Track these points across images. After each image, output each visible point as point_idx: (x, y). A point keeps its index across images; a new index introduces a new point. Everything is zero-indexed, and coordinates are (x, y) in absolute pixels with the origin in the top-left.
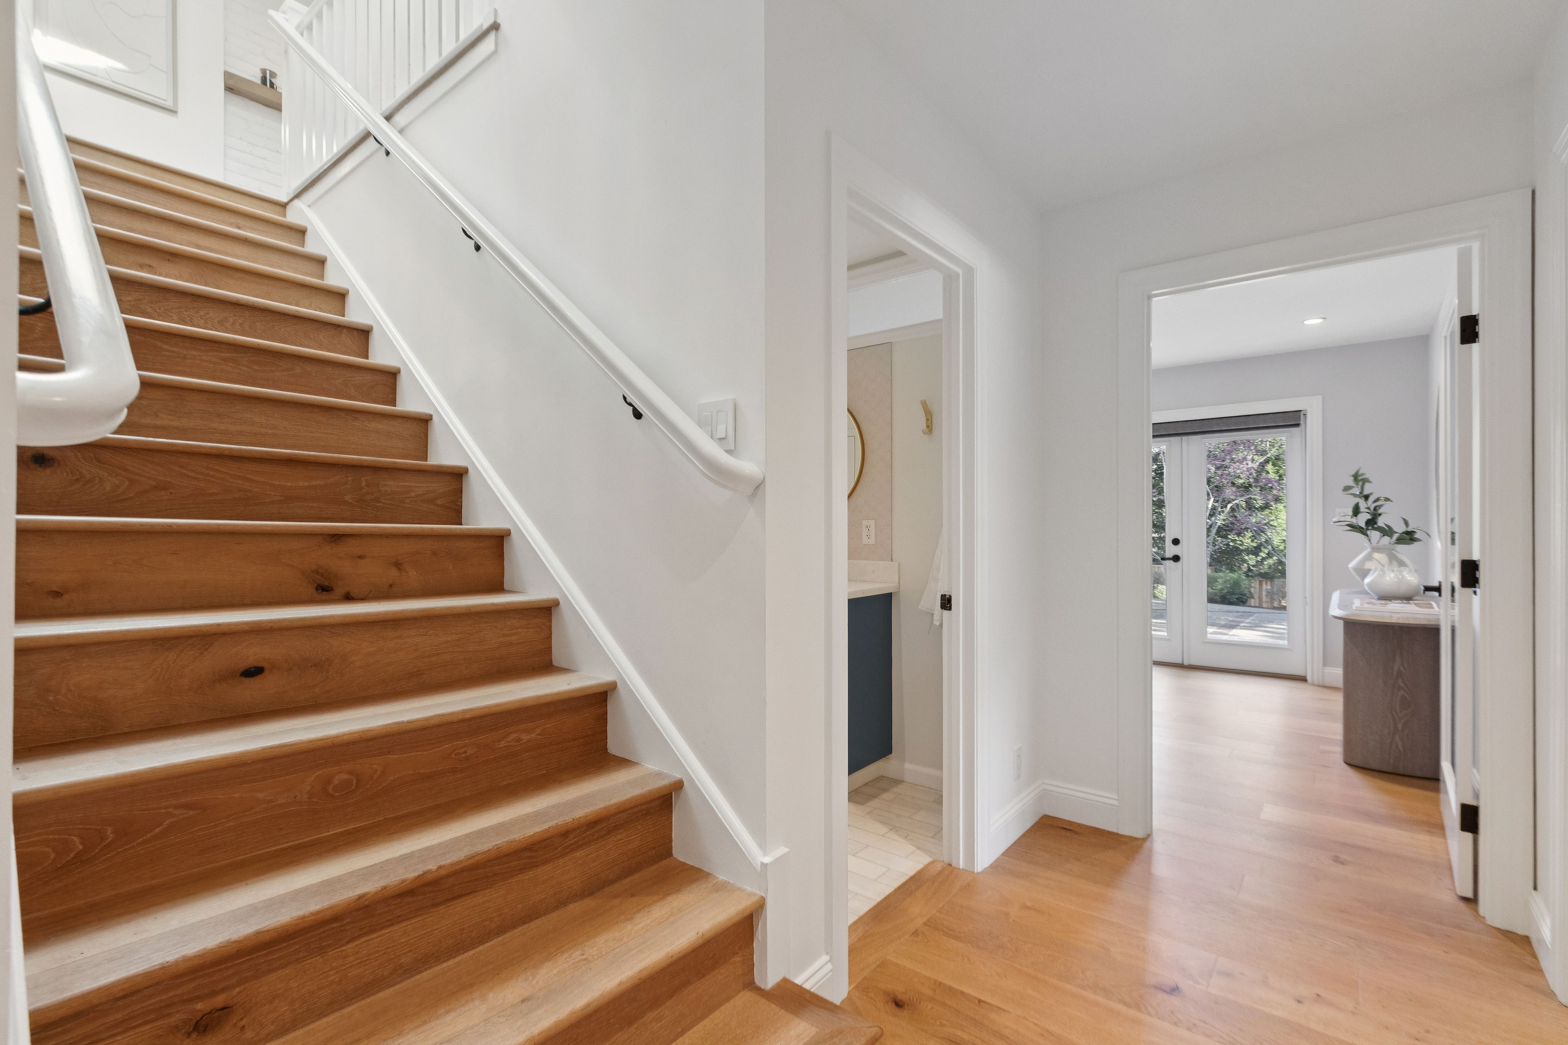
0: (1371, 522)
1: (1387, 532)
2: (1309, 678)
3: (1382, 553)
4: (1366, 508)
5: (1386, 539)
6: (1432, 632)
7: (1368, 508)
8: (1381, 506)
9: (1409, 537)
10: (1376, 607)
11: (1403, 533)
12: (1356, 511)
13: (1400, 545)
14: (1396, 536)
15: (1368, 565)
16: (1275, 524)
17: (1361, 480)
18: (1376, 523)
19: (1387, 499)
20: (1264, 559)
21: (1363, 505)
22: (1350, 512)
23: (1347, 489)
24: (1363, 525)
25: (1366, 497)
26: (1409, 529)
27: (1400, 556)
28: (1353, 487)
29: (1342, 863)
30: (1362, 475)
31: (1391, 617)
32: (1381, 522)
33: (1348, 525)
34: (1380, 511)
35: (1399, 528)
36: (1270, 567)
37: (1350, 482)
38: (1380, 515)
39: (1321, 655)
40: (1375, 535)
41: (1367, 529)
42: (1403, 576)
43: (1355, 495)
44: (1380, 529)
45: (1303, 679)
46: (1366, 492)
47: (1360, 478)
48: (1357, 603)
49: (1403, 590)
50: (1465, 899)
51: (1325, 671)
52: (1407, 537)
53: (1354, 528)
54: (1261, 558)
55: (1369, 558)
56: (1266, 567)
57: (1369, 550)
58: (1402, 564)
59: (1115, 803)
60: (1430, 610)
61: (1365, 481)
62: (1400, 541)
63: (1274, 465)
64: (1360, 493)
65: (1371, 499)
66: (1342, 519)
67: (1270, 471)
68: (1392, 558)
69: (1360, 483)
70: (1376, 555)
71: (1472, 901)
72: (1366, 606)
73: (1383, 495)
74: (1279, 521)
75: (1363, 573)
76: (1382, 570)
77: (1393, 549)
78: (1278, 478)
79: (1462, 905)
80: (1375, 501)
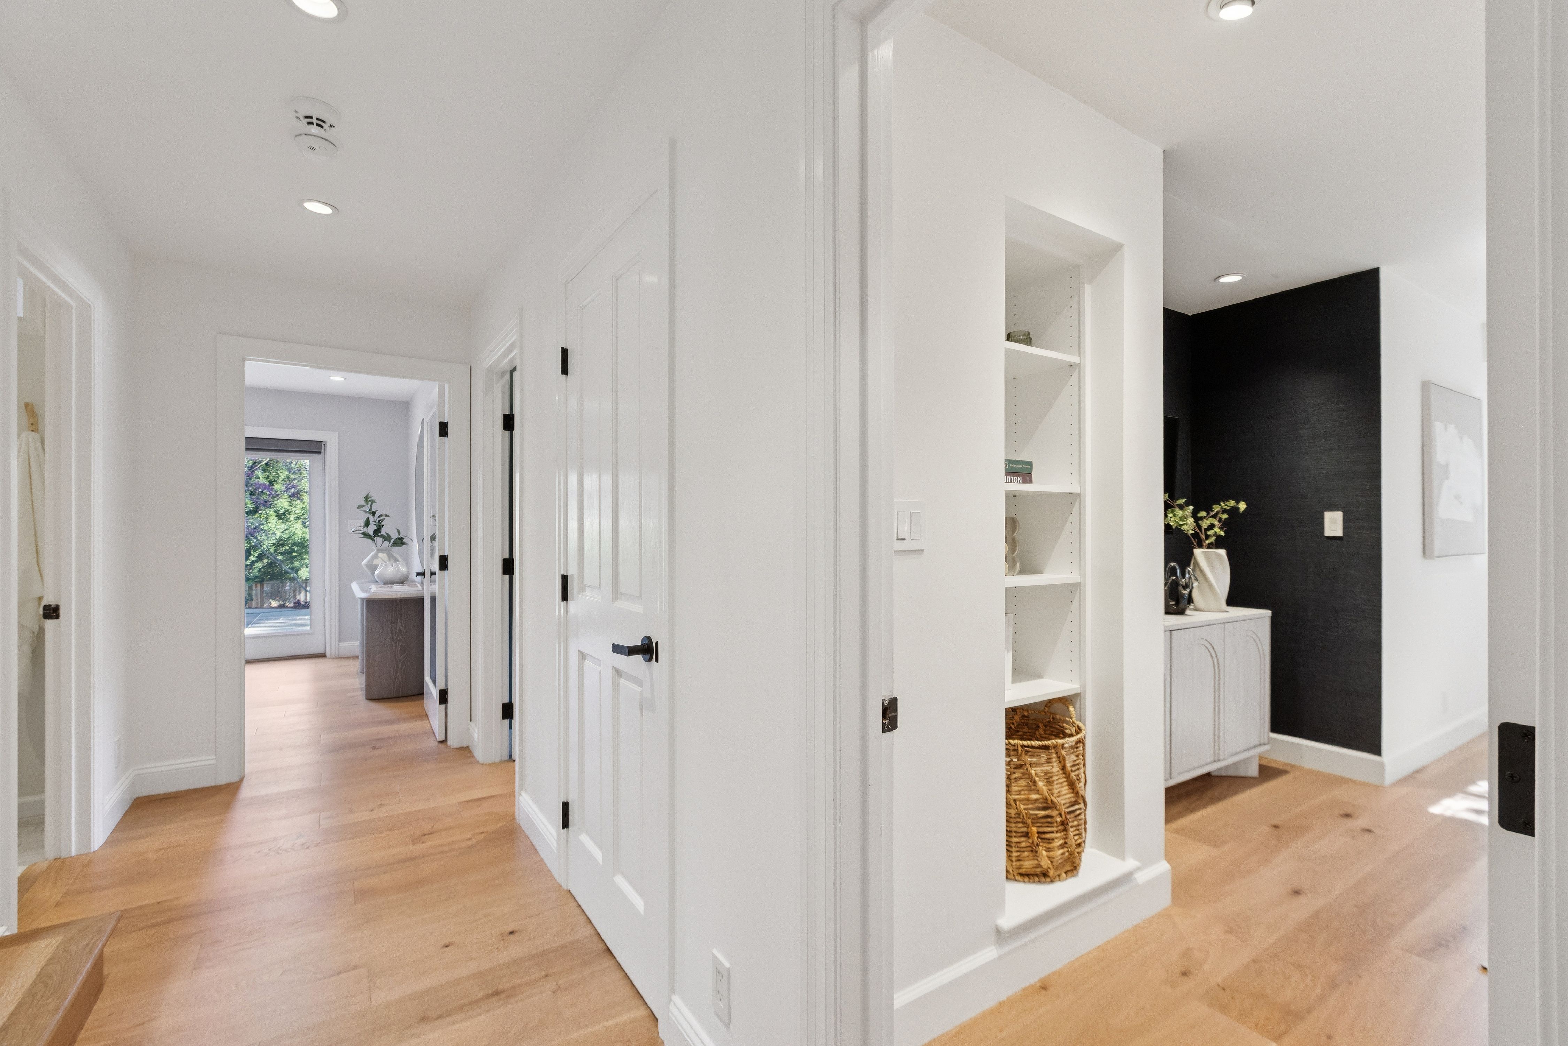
0: (377, 532)
1: (387, 538)
2: (328, 654)
3: (383, 553)
4: (373, 521)
5: (386, 543)
6: (417, 602)
7: (375, 521)
8: (383, 520)
9: (400, 542)
10: (386, 589)
11: (396, 539)
12: (367, 523)
13: (395, 547)
14: (392, 541)
15: (375, 562)
16: (266, 528)
17: (370, 501)
18: (380, 532)
19: (387, 516)
20: (253, 563)
21: (371, 519)
22: (363, 523)
23: (360, 507)
24: (371, 533)
25: (374, 514)
26: (400, 536)
27: (395, 555)
28: (364, 506)
29: (378, 748)
30: (370, 497)
31: (397, 594)
32: (383, 531)
33: (362, 534)
34: (382, 524)
35: (394, 536)
36: (259, 571)
37: (363, 502)
38: (383, 526)
39: (337, 634)
40: (379, 540)
41: (375, 536)
42: (399, 568)
43: (366, 512)
44: (382, 536)
45: (323, 656)
46: (373, 510)
47: (369, 500)
48: (374, 588)
49: (399, 577)
50: (441, 742)
51: (340, 645)
52: (400, 541)
53: (366, 535)
54: (250, 561)
55: (376, 557)
56: (256, 571)
57: (375, 551)
58: (396, 560)
59: (214, 761)
60: (416, 588)
61: (373, 501)
62: (395, 544)
63: (264, 470)
64: (369, 510)
65: (377, 515)
66: (359, 529)
67: (260, 476)
68: (390, 556)
69: (370, 503)
70: (380, 555)
71: (444, 742)
72: (379, 589)
73: (384, 513)
74: (269, 525)
75: (373, 568)
76: (386, 565)
77: (391, 550)
78: (268, 483)
79: (440, 745)
80: (379, 517)
